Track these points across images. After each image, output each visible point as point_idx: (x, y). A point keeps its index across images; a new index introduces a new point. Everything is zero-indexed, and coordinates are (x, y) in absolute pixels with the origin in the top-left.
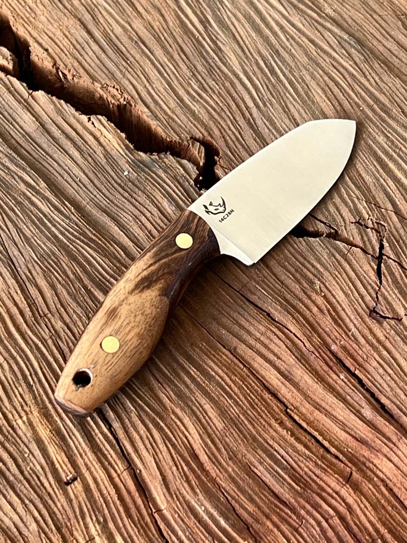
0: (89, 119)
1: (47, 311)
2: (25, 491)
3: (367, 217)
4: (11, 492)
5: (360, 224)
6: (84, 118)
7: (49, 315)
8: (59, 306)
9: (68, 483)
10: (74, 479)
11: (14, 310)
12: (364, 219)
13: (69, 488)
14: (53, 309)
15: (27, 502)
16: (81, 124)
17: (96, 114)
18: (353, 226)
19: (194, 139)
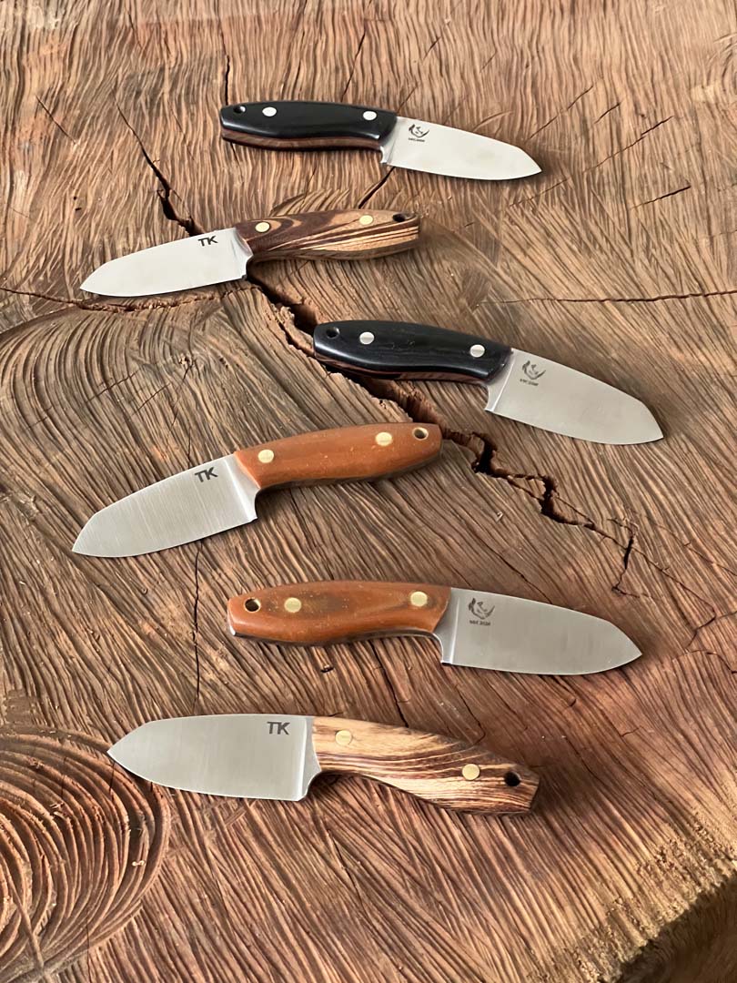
0: (381, 402)
1: (321, 543)
2: (285, 671)
3: (622, 517)
4: (273, 670)
5: (616, 522)
6: (377, 400)
7: (323, 546)
8: (333, 540)
9: (324, 671)
10: (330, 669)
11: (291, 538)
12: (620, 520)
13: (325, 674)
14: (327, 541)
15: (286, 679)
16: (373, 405)
17: (388, 399)
18: (609, 522)
19: (477, 435)
